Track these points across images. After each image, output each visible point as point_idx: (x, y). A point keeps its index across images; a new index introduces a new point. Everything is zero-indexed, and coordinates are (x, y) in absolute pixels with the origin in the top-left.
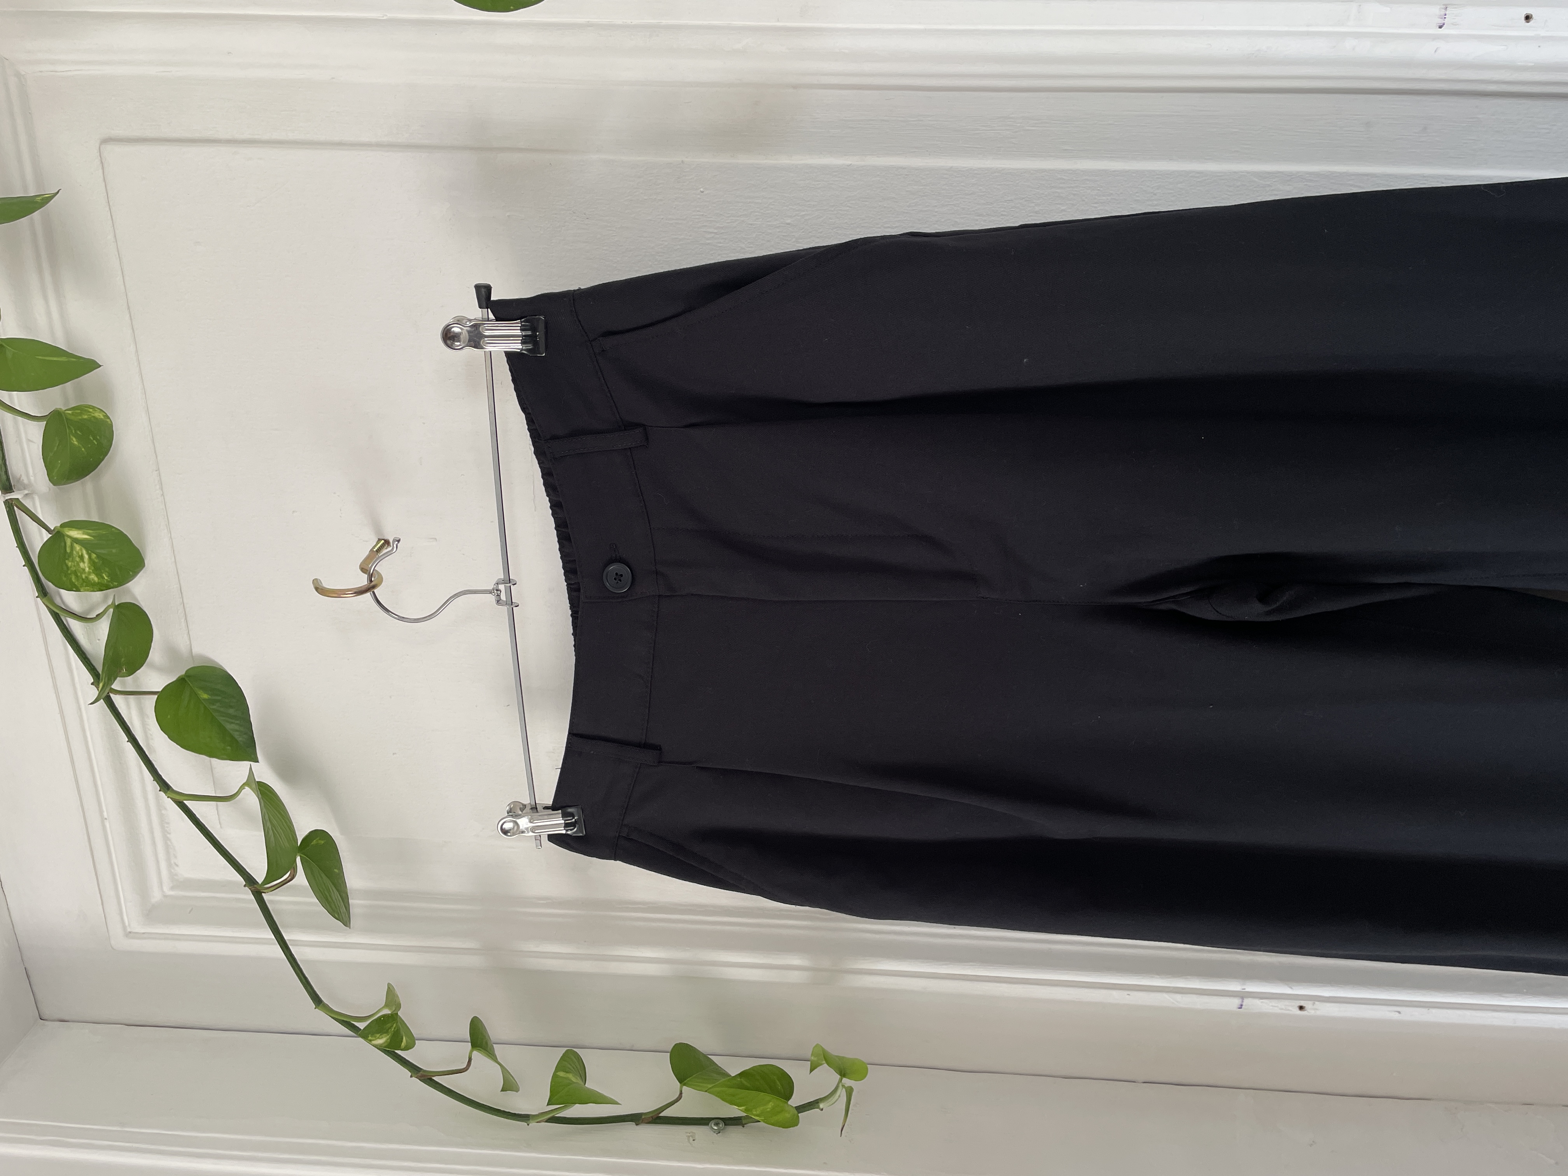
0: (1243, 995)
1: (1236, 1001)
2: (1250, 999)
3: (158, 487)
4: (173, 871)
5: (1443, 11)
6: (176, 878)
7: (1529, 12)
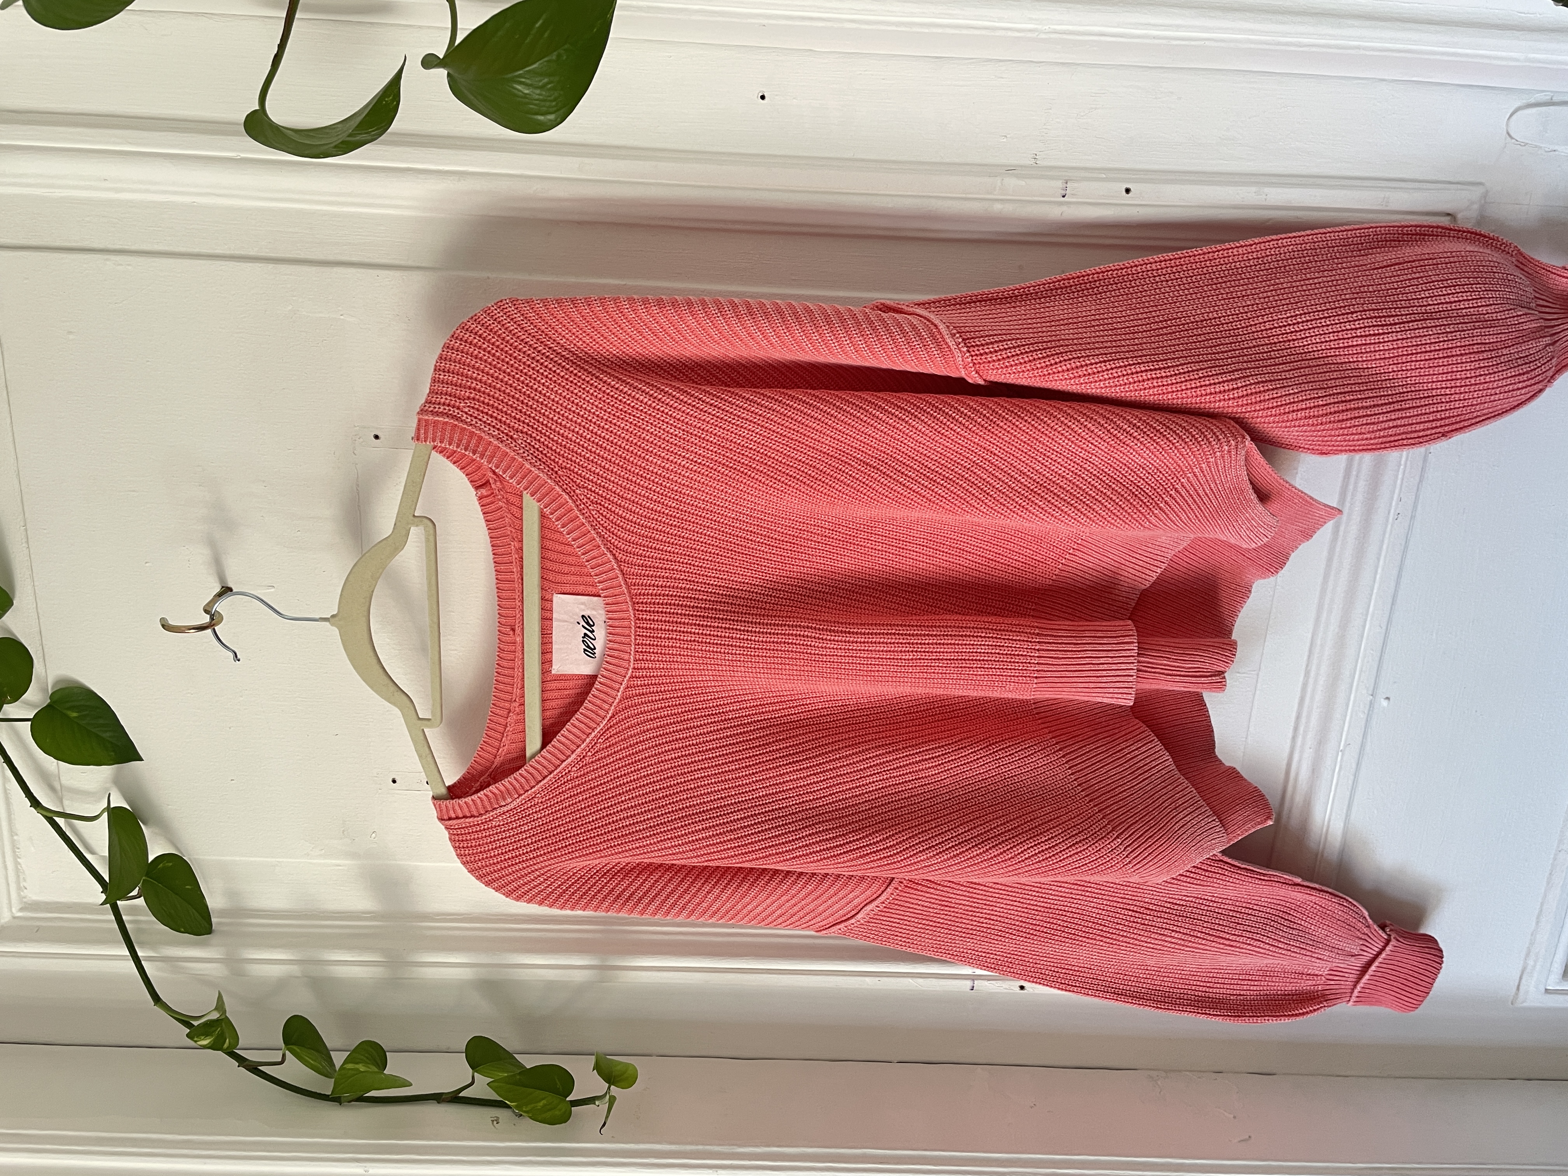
0: (973, 978)
1: (969, 983)
2: (980, 981)
3: (24, 541)
4: (22, 893)
5: (1065, 185)
6: (25, 900)
7: (1128, 186)
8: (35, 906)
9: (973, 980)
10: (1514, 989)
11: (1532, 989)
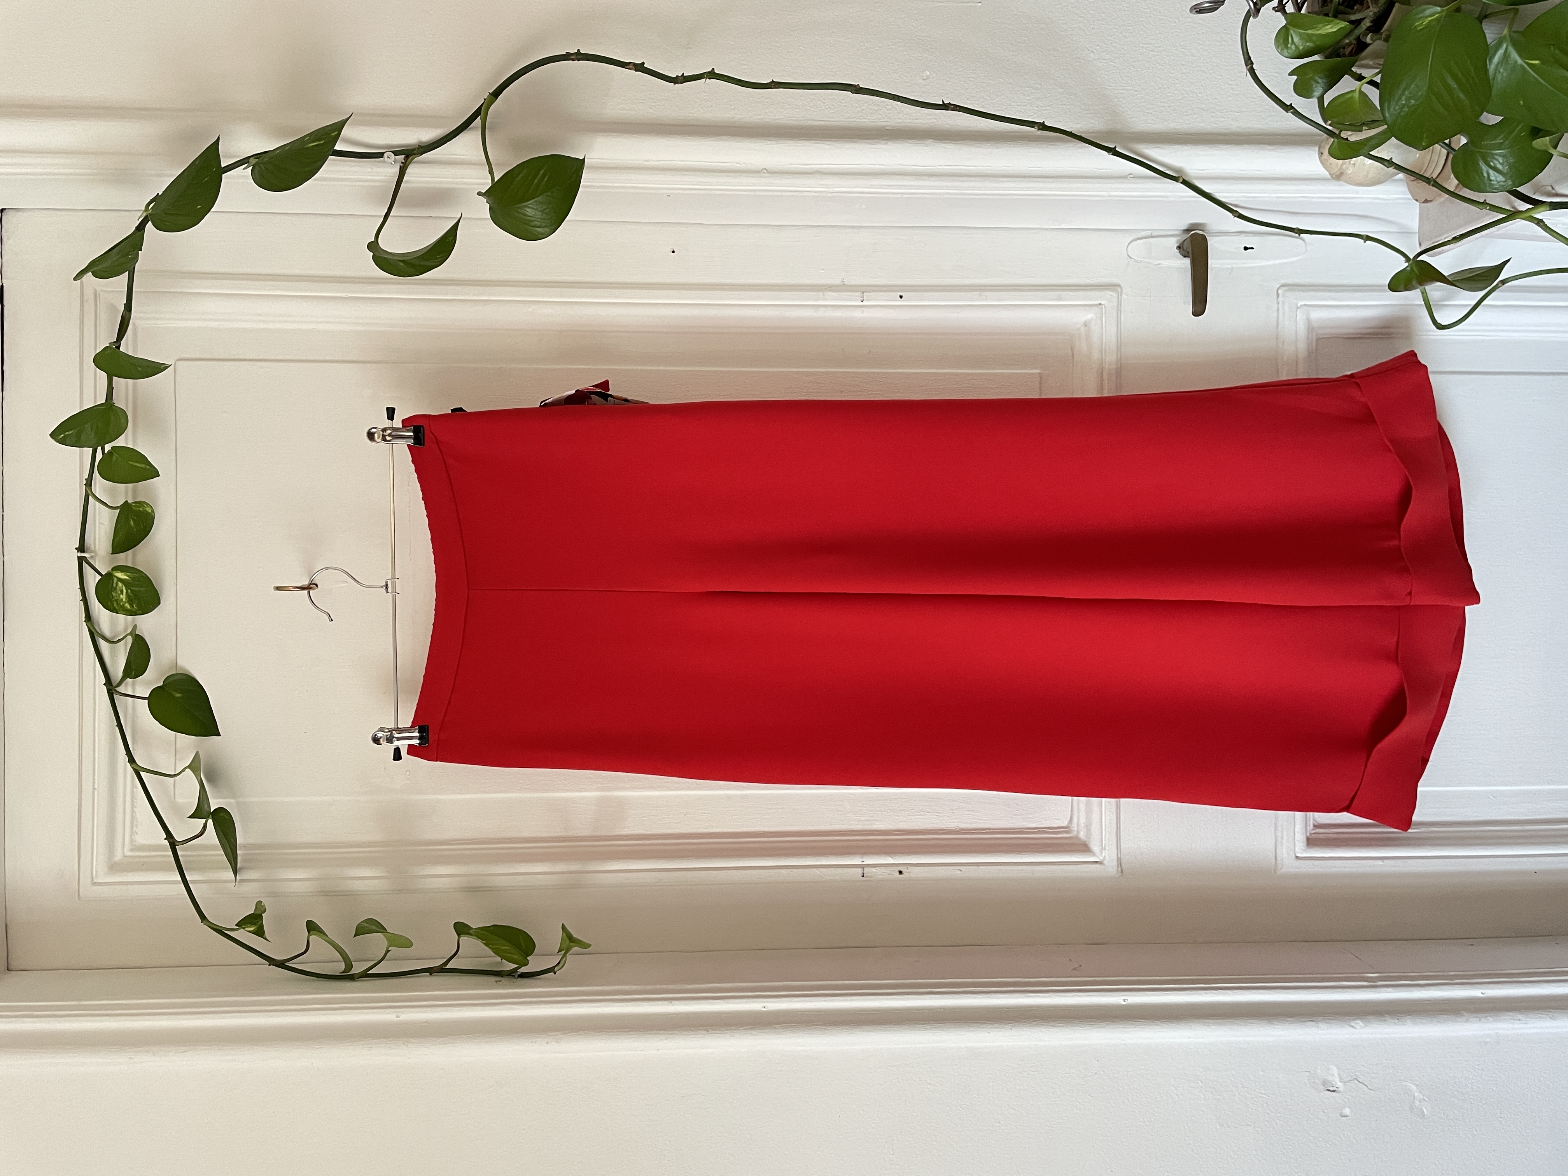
0: (863, 866)
1: (860, 871)
2: (868, 868)
4: (133, 837)
5: (862, 295)
6: (134, 843)
7: (901, 294)
8: (142, 848)
9: (863, 868)
10: (1274, 860)
11: (1285, 855)
